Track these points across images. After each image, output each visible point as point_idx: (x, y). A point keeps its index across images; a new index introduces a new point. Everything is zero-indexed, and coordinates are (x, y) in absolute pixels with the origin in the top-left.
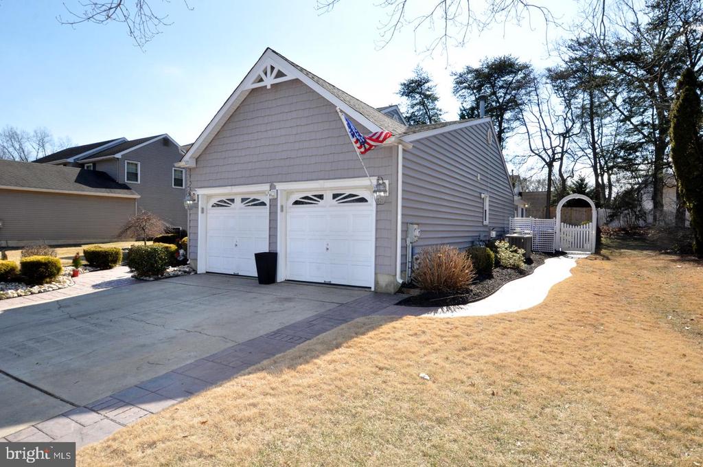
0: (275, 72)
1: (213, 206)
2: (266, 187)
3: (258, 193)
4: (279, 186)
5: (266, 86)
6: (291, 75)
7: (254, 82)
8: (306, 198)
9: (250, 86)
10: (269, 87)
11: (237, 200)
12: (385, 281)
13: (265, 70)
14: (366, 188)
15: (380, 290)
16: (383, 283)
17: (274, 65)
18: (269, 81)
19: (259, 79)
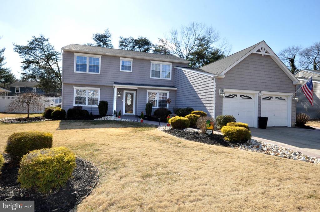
0: (265, 51)
1: (225, 97)
2: (258, 92)
3: (250, 94)
4: (262, 92)
5: (262, 54)
6: (271, 54)
7: (257, 51)
8: (268, 97)
9: (255, 51)
10: (263, 55)
11: (239, 96)
12: (293, 124)
13: (262, 48)
14: (285, 96)
15: (292, 127)
16: (293, 125)
17: (265, 48)
18: (263, 53)
19: (259, 51)
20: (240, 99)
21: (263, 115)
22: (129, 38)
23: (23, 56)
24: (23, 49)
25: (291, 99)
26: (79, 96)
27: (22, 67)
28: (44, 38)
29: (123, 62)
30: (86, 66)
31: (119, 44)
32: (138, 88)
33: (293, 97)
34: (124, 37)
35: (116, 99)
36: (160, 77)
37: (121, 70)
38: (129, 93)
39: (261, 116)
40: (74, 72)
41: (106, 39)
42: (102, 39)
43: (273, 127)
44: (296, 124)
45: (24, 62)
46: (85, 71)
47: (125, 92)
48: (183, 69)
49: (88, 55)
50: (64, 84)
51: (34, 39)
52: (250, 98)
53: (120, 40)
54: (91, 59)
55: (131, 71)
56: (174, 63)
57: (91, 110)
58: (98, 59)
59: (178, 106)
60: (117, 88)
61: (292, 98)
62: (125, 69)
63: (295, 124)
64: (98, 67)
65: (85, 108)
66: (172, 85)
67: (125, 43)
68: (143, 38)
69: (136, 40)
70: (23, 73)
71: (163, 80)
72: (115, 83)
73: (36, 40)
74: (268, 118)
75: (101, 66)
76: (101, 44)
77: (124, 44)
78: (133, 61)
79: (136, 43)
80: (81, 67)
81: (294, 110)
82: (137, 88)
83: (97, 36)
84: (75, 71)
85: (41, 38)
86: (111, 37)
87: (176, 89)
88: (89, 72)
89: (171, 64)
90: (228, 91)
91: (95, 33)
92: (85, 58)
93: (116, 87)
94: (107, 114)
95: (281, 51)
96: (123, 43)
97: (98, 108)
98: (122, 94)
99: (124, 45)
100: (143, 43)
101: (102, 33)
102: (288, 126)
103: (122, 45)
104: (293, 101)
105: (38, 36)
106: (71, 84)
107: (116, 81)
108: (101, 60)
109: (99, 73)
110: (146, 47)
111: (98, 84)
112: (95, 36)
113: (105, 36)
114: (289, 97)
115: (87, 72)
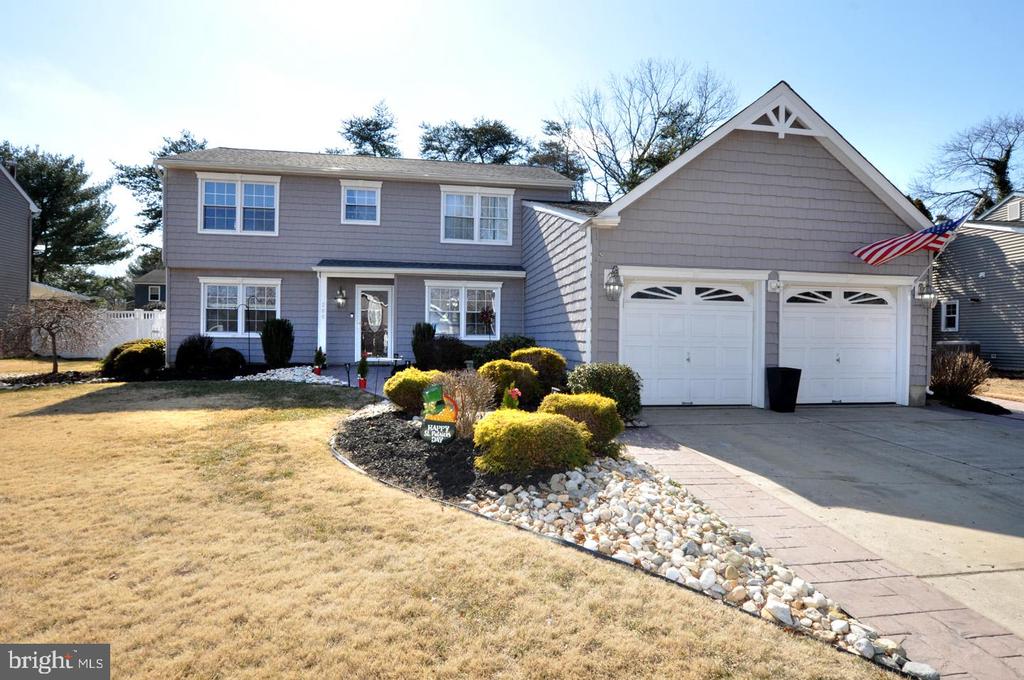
0: (791, 120)
1: (633, 297)
2: (764, 275)
3: (731, 281)
4: (784, 276)
5: (777, 134)
6: (818, 130)
7: (756, 123)
8: (809, 294)
9: (747, 125)
10: (781, 136)
11: (688, 290)
12: (918, 393)
13: (776, 111)
14: (886, 288)
15: (913, 404)
16: (916, 396)
17: (791, 109)
18: (782, 128)
19: (764, 120)
20: (695, 304)
21: (785, 362)
22: (449, 126)
23: (142, 197)
24: (142, 174)
25: (909, 298)
26: (216, 306)
27: (140, 227)
28: (194, 142)
29: (350, 192)
30: (232, 211)
31: (418, 145)
32: (396, 275)
33: (917, 290)
34: (435, 124)
35: (325, 313)
36: (472, 238)
37: (344, 221)
38: (373, 293)
39: (781, 365)
40: (199, 232)
41: (379, 132)
42: (368, 133)
43: (834, 404)
44: (932, 393)
45: (147, 213)
46: (231, 226)
47: (359, 289)
48: (538, 208)
49: (238, 176)
50: (171, 269)
51: (168, 146)
52: (738, 298)
53: (422, 132)
54: (248, 188)
55: (377, 223)
56: (519, 189)
57: (246, 347)
58: (271, 189)
59: (532, 330)
60: (328, 278)
61: (913, 295)
62: (359, 217)
63: (927, 395)
64: (271, 213)
65: (236, 341)
66: (517, 262)
67: (440, 142)
68: (492, 124)
69: (466, 131)
70: (143, 245)
71: (483, 248)
72: (324, 263)
73: (174, 147)
74: (800, 371)
75: (280, 210)
76: (368, 147)
77: (434, 144)
78: (382, 188)
79: (469, 137)
80: (219, 216)
81: (920, 341)
82: (392, 277)
83: (352, 126)
84: (201, 230)
85: (185, 140)
86: (393, 125)
87: (521, 274)
88: (244, 229)
89: (512, 192)
90: (639, 276)
91: (350, 117)
92: (232, 187)
93: (325, 274)
94: (292, 360)
95: (957, 136)
96: (431, 141)
97: (261, 341)
98: (350, 298)
99: (437, 149)
100: (490, 138)
101: (368, 114)
102: (899, 402)
103: (428, 147)
104: (917, 305)
105: (177, 138)
106: (193, 270)
107: (328, 256)
108: (281, 190)
109: (276, 233)
110: (499, 150)
111: (272, 267)
112: (348, 126)
113: (377, 126)
114: (900, 290)
115: (238, 230)
